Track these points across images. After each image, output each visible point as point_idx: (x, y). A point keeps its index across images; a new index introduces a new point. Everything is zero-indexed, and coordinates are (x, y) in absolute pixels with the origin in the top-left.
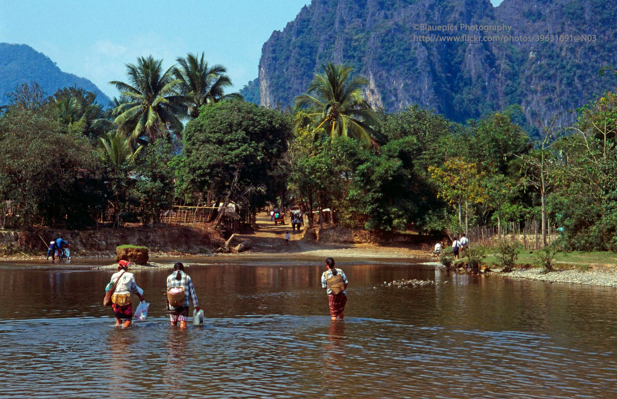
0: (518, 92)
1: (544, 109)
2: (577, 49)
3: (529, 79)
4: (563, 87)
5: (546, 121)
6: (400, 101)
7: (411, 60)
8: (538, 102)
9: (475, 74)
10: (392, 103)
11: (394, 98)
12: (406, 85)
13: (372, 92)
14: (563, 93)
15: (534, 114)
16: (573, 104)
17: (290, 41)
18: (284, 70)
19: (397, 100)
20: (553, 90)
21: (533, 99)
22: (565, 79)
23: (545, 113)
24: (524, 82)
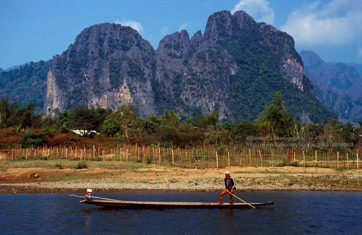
0: (179, 90)
1: (191, 98)
2: (204, 72)
3: (184, 84)
4: (199, 88)
5: (192, 103)
6: (138, 92)
7: (142, 74)
8: (188, 94)
9: (160, 81)
10: (134, 93)
11: (135, 91)
12: (140, 85)
13: (125, 88)
14: (199, 91)
15: (187, 100)
16: (203, 96)
17: (66, 60)
18: (63, 74)
19: (136, 92)
20: (195, 89)
21: (186, 93)
22: (200, 85)
23: (192, 99)
24: (182, 85)
